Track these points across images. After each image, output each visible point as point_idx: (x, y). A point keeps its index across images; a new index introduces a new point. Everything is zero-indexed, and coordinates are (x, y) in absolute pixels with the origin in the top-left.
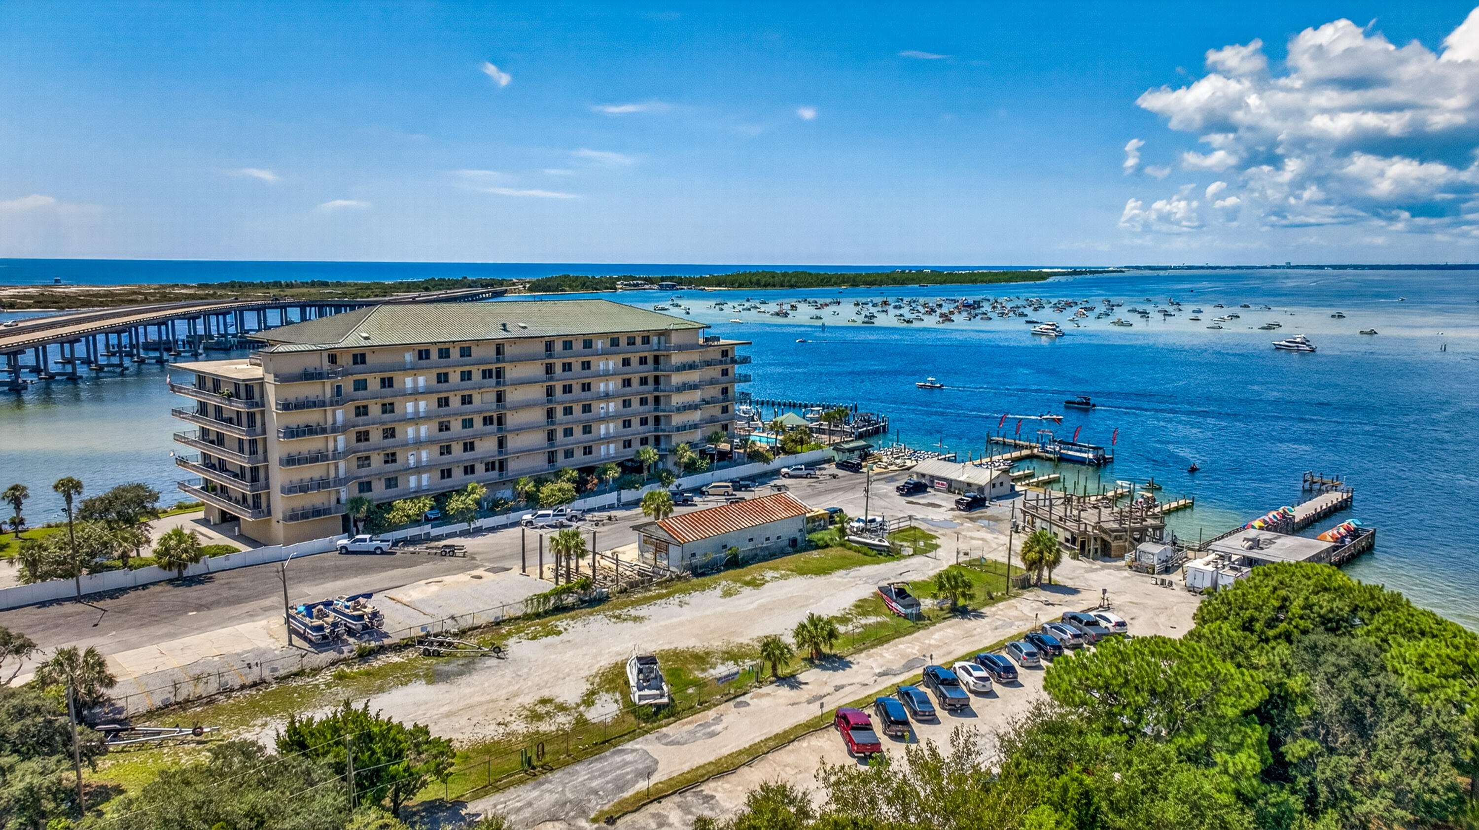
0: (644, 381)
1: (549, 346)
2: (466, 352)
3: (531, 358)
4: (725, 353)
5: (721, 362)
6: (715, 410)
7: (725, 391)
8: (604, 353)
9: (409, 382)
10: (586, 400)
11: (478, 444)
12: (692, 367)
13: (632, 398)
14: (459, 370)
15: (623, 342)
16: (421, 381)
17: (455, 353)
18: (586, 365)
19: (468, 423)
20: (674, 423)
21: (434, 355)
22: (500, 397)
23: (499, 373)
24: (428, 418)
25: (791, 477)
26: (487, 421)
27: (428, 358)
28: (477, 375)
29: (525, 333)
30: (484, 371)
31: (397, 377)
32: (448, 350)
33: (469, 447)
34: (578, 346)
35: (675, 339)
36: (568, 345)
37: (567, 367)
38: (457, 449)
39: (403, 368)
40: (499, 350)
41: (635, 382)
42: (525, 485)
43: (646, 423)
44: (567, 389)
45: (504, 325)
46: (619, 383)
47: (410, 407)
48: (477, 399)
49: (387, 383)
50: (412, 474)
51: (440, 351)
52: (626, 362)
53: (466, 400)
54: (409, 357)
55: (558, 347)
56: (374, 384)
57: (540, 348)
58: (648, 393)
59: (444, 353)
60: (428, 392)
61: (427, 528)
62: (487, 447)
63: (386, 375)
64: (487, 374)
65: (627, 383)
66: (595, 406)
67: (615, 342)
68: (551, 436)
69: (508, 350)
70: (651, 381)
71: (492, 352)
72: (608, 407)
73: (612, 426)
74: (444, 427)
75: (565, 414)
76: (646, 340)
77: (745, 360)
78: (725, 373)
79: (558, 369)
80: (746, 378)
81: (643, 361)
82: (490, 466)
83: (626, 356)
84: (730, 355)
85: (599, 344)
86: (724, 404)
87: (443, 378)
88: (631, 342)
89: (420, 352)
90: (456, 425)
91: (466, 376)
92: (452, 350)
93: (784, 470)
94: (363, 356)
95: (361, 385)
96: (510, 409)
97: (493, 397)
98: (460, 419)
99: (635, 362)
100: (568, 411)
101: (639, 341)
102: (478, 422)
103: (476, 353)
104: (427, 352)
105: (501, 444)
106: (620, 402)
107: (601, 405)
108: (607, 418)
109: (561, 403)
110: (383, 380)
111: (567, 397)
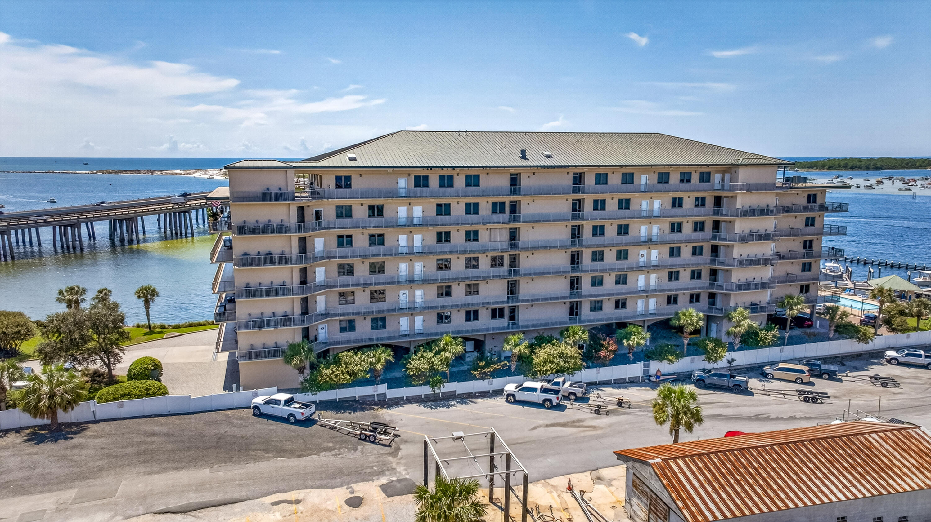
0: (699, 227)
1: (578, 179)
2: (473, 180)
3: (554, 192)
4: (812, 198)
5: (805, 209)
6: (794, 268)
7: (808, 245)
8: (649, 190)
9: (403, 212)
10: (622, 245)
11: (483, 288)
12: (764, 212)
13: (682, 246)
14: (464, 201)
15: (675, 178)
16: (417, 211)
17: (460, 182)
18: (624, 204)
19: (472, 263)
20: (734, 279)
21: (434, 182)
22: (514, 235)
23: (514, 207)
24: (424, 253)
25: (899, 364)
26: (496, 262)
27: (426, 184)
28: (485, 209)
29: (548, 162)
30: (494, 205)
31: (389, 206)
32: (451, 178)
33: (472, 290)
34: (615, 180)
35: (743, 176)
36: (602, 178)
37: (599, 205)
38: (458, 291)
39: (393, 194)
40: (515, 180)
41: (687, 228)
42: (516, 345)
43: (699, 277)
44: (599, 231)
45: (523, 152)
46: (667, 227)
47: (403, 240)
48: (484, 236)
49: (376, 211)
50: (404, 315)
51: (442, 178)
52: (677, 203)
53: (472, 236)
54: (403, 183)
55: (590, 180)
56: (360, 212)
57: (567, 181)
58: (704, 241)
59: (447, 180)
60: (424, 224)
61: (382, 388)
62: (494, 291)
63: (376, 202)
64: (497, 208)
65: (676, 228)
66: (632, 251)
67: (664, 178)
68: (575, 284)
69: (525, 182)
70: (709, 226)
71: (504, 182)
72: (649, 255)
73: (653, 277)
74: (444, 265)
75: (594, 259)
76: (705, 177)
77: (841, 208)
78: (810, 222)
79: (588, 207)
80: (841, 231)
81: (700, 202)
82: (497, 314)
83: (677, 195)
84: (819, 201)
85: (643, 179)
86: (805, 260)
87: (443, 209)
88: (685, 178)
89: (417, 178)
90: (458, 264)
91: (472, 208)
92: (455, 177)
93: (891, 353)
94: (348, 179)
95: (344, 212)
96: (526, 249)
97: (507, 236)
98: (463, 257)
99: (689, 203)
100: (598, 256)
101: (695, 178)
102: (485, 262)
103: (485, 182)
104: (426, 178)
105: (513, 289)
106: (666, 250)
107: (641, 252)
108: (648, 268)
109: (589, 247)
110: (371, 208)
111: (598, 239)
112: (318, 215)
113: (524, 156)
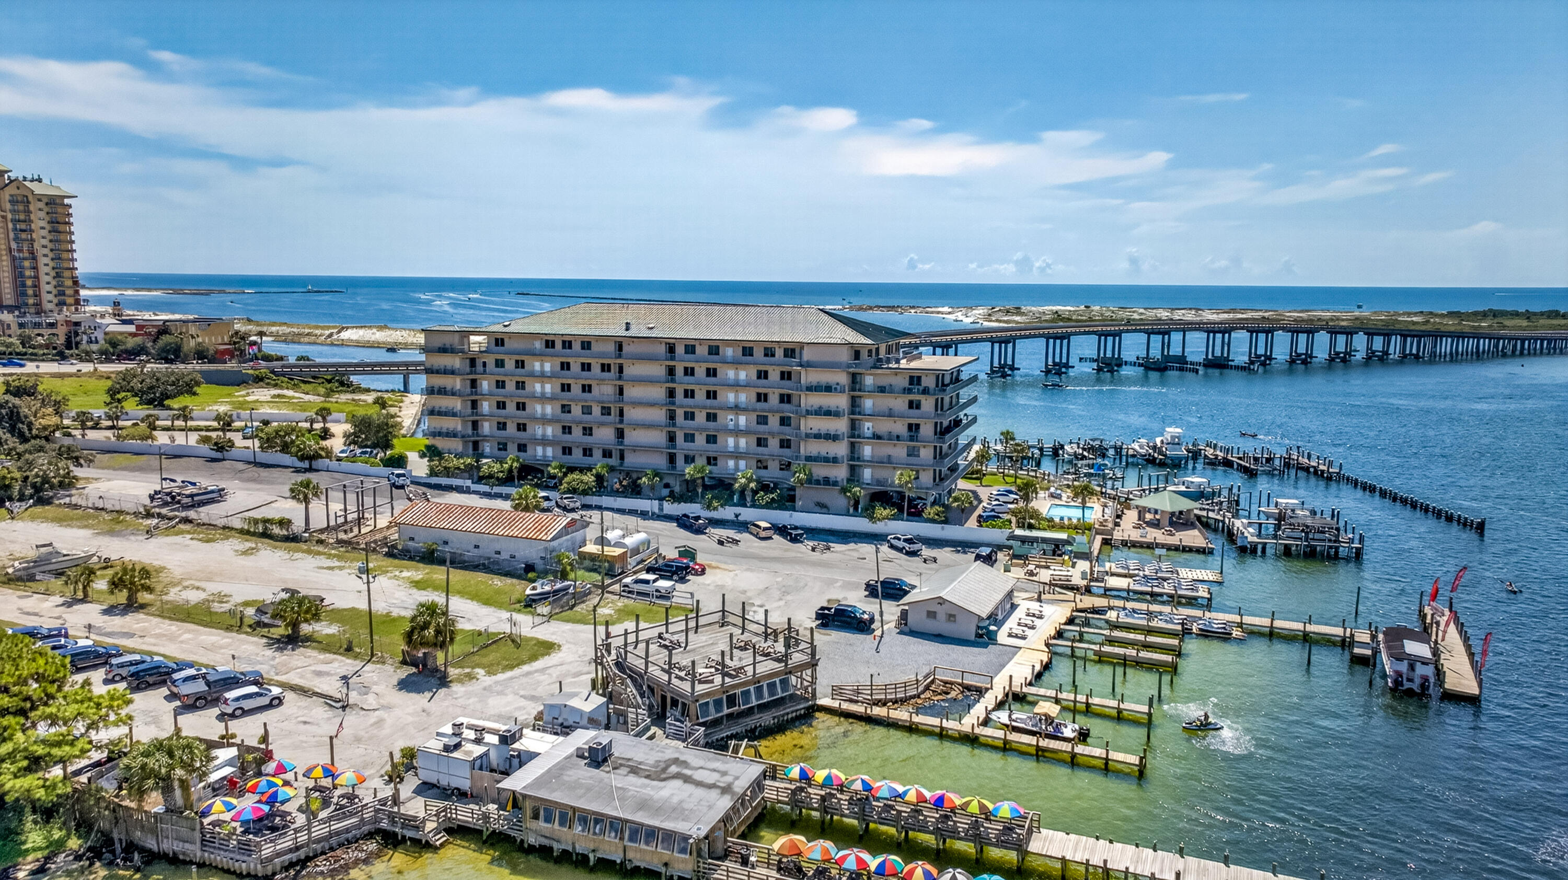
0: (785, 399)
1: (671, 349)
2: (586, 345)
3: (650, 358)
4: (915, 381)
5: (905, 391)
6: (897, 450)
7: (914, 428)
8: (734, 362)
9: (537, 366)
10: (711, 408)
11: (596, 431)
12: (831, 389)
13: (770, 415)
14: (580, 361)
15: (759, 353)
16: (547, 367)
17: (577, 346)
18: (712, 373)
19: (587, 410)
21: (559, 345)
22: (620, 391)
23: (620, 369)
24: (552, 399)
26: (606, 411)
27: (553, 346)
28: (596, 369)
29: (649, 334)
30: (603, 365)
31: (529, 361)
32: (570, 342)
33: (588, 431)
34: (702, 351)
36: (690, 349)
37: (689, 372)
38: (577, 432)
39: (533, 354)
40: (621, 347)
41: (774, 399)
43: (789, 446)
44: (689, 394)
46: (753, 396)
47: (538, 387)
48: (595, 389)
49: (520, 364)
50: (538, 444)
51: (564, 342)
52: (763, 375)
53: (587, 389)
54: (538, 345)
55: (680, 350)
56: (510, 364)
57: (662, 349)
58: (791, 412)
59: (567, 345)
60: (552, 377)
62: (605, 435)
63: (521, 358)
64: (605, 368)
65: (762, 398)
66: (720, 414)
67: (748, 352)
68: (671, 437)
69: (628, 349)
71: (611, 348)
72: (737, 420)
73: (742, 441)
74: (566, 409)
75: (686, 418)
76: (789, 354)
78: (915, 405)
79: (680, 371)
81: (785, 376)
82: (607, 454)
83: (763, 368)
84: (924, 383)
85: (728, 352)
86: (910, 444)
87: (565, 366)
88: (769, 353)
89: (547, 341)
90: (576, 410)
91: (586, 367)
92: (573, 342)
94: (503, 340)
95: (500, 364)
96: (631, 404)
97: (614, 391)
98: (581, 404)
99: (774, 375)
100: (690, 416)
101: (779, 353)
102: (597, 410)
103: (595, 347)
104: (553, 342)
105: (620, 434)
106: (754, 417)
107: (730, 417)
108: (737, 432)
109: (681, 406)
110: (517, 362)
111: (689, 401)
112: (484, 364)
113: (627, 329)
